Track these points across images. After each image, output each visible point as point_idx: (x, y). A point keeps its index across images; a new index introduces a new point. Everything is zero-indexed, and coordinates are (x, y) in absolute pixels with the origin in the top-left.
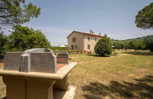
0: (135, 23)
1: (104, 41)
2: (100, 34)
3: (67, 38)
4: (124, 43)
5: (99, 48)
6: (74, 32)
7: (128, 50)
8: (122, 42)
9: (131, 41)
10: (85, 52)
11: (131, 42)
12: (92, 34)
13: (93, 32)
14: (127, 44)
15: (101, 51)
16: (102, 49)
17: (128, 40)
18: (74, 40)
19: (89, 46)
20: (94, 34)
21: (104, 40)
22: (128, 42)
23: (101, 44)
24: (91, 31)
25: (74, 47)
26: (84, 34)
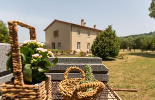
0: (149, 9)
1: (107, 36)
2: (95, 26)
3: (45, 30)
4: (128, 41)
5: (100, 47)
6: (55, 21)
7: (132, 51)
8: (125, 40)
9: (137, 38)
10: (74, 54)
11: (138, 40)
12: (83, 25)
13: (85, 23)
14: (132, 42)
15: (102, 52)
16: (104, 48)
17: (133, 36)
18: (56, 34)
19: (79, 43)
20: (86, 26)
21: (108, 34)
22: (133, 39)
23: (103, 40)
24: (82, 21)
25: (56, 45)
26: (73, 25)
